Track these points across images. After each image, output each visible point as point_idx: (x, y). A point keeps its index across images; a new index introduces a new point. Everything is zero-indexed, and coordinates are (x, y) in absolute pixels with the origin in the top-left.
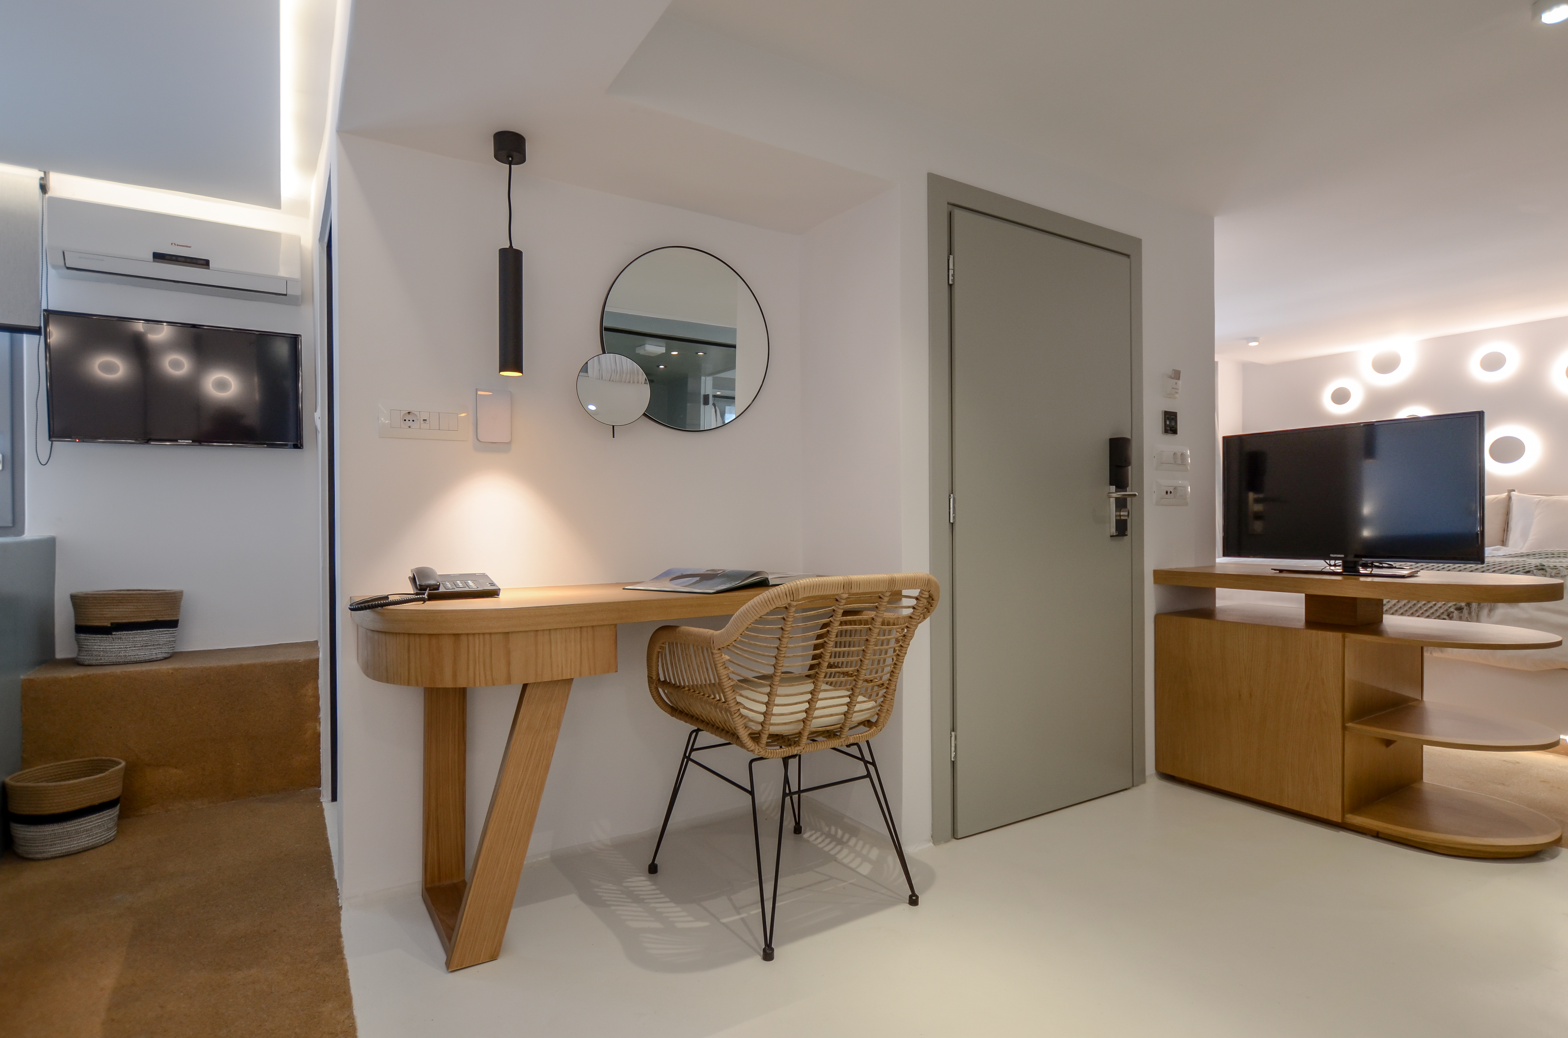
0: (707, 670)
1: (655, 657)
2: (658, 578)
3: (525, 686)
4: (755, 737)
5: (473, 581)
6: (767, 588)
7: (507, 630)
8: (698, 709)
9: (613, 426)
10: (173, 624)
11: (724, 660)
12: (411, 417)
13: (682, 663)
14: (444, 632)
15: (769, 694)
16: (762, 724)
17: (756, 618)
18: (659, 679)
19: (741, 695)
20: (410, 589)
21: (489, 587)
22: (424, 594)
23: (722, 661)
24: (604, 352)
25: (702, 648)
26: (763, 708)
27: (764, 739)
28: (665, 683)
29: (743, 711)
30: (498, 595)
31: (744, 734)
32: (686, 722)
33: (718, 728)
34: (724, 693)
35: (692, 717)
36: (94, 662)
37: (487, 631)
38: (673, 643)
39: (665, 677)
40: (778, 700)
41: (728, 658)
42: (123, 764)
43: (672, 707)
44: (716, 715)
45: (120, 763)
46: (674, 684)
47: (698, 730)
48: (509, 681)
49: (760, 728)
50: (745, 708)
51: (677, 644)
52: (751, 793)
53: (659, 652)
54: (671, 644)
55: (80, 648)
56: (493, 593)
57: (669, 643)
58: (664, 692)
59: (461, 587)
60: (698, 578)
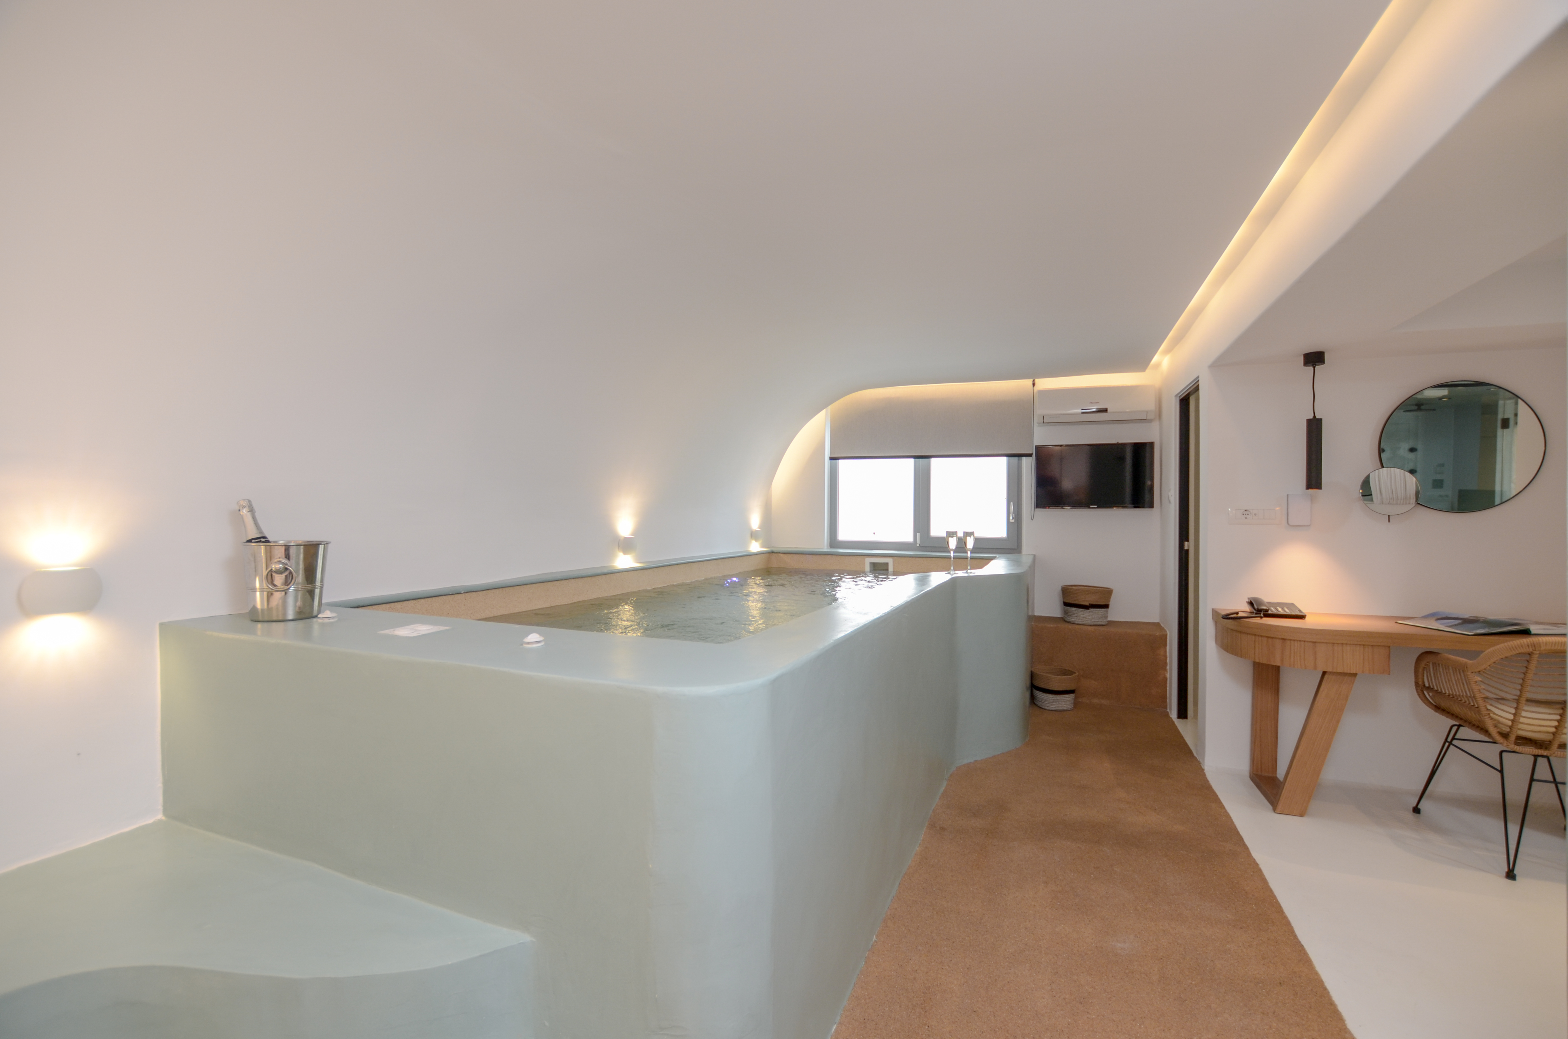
0: (1463, 684)
1: (1421, 670)
2: (1425, 617)
3: (1324, 673)
4: (1505, 736)
5: (1288, 608)
6: (1528, 636)
7: (1315, 641)
8: (1456, 709)
9: (1389, 516)
10: (1106, 606)
11: (1476, 680)
12: (1247, 513)
13: (1443, 678)
14: (1277, 637)
15: (1516, 708)
16: (1511, 727)
17: (1501, 657)
18: (1424, 686)
19: (1491, 705)
20: (1247, 608)
21: (1298, 613)
22: (1260, 614)
23: (1475, 680)
24: (1383, 467)
25: (1459, 670)
26: (1511, 717)
27: (1513, 738)
28: (1429, 689)
29: (1492, 715)
30: (1305, 618)
31: (1493, 731)
32: (1447, 717)
33: (1474, 725)
34: (1476, 701)
35: (1453, 715)
36: (1080, 623)
37: (1303, 639)
38: (1435, 663)
39: (1429, 684)
40: (1524, 714)
41: (1479, 679)
42: (1077, 674)
43: (1436, 706)
44: (1471, 715)
45: (1075, 673)
46: (1437, 690)
47: (1459, 726)
48: (1315, 667)
49: (1508, 730)
50: (1494, 714)
51: (1439, 664)
52: (1501, 771)
53: (1424, 668)
54: (1434, 664)
55: (1066, 612)
56: (1302, 617)
57: (1433, 663)
58: (1429, 695)
59: (1280, 611)
60: (1460, 621)
